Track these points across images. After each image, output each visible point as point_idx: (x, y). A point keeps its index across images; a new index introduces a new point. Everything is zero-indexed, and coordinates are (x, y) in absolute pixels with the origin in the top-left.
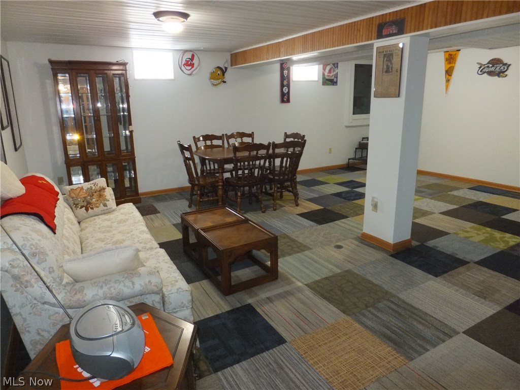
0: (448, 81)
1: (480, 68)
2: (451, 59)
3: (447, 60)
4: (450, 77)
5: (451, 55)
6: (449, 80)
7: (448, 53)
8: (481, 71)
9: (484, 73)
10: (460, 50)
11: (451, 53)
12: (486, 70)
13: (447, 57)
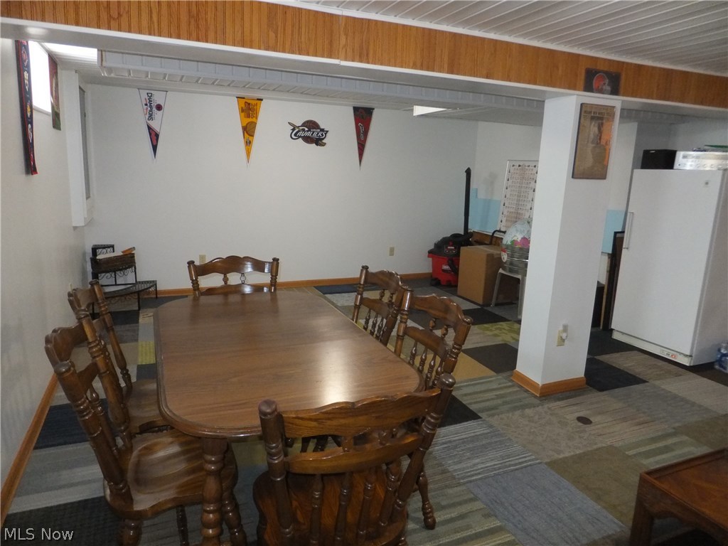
0: (248, 143)
1: (293, 130)
2: (249, 110)
3: (242, 110)
4: (251, 138)
5: (249, 104)
6: (250, 142)
7: (244, 100)
8: (295, 135)
9: (299, 137)
10: (262, 100)
11: (249, 102)
12: (301, 134)
13: (243, 106)
